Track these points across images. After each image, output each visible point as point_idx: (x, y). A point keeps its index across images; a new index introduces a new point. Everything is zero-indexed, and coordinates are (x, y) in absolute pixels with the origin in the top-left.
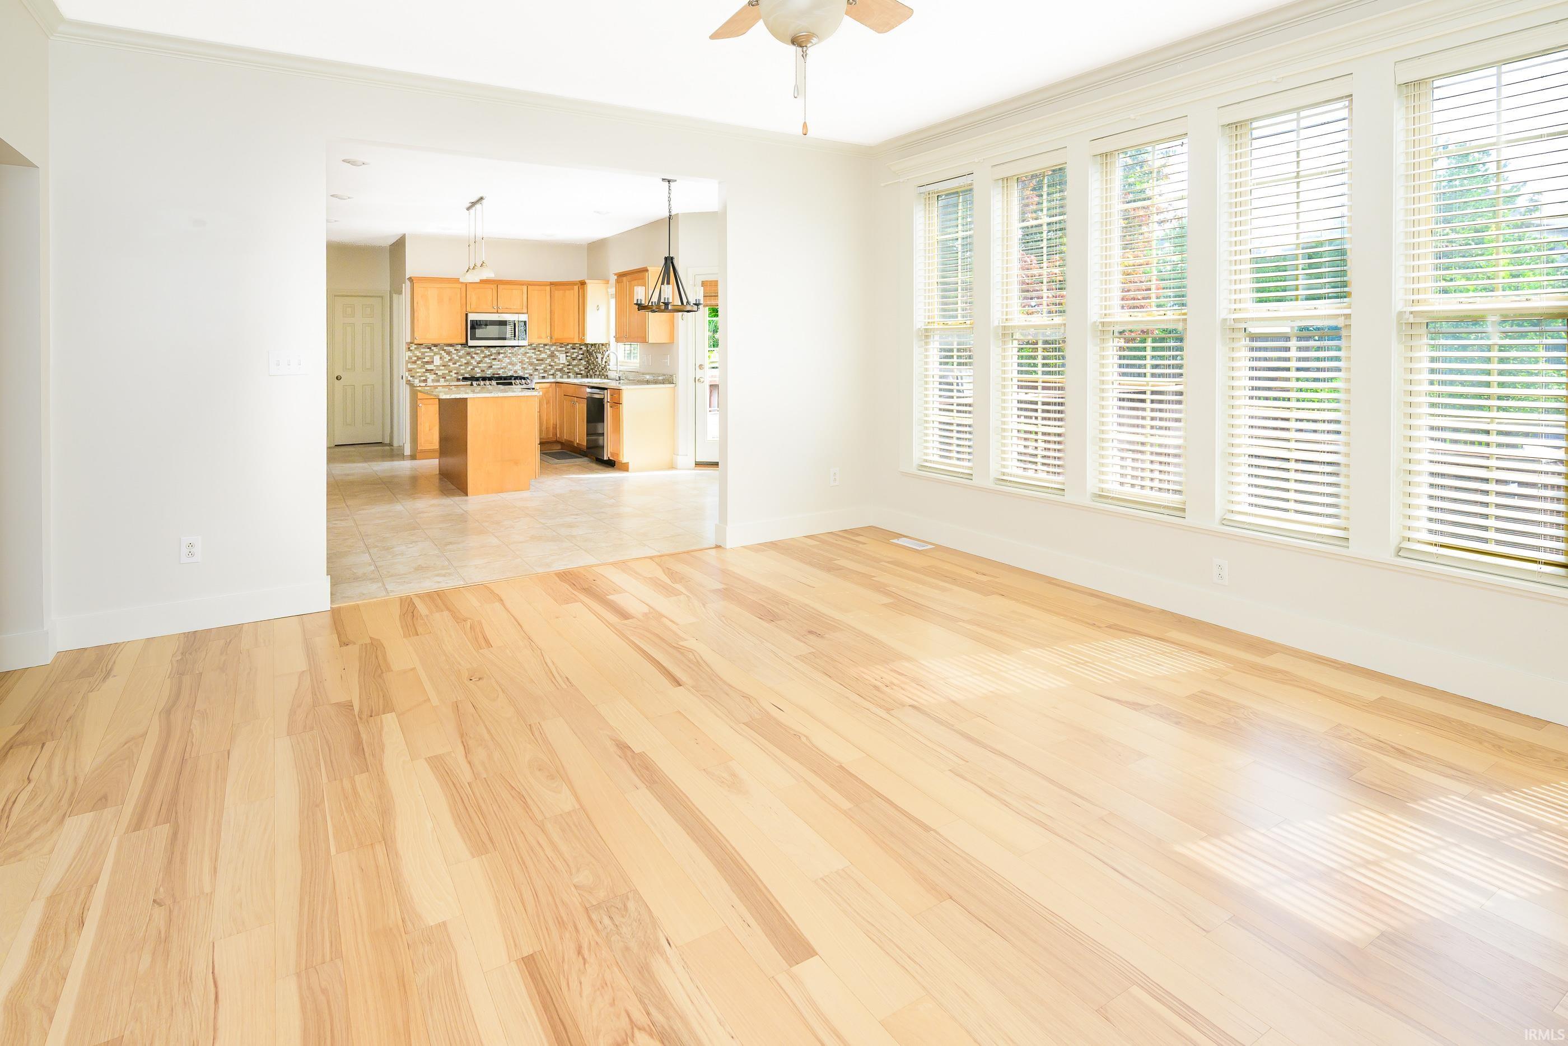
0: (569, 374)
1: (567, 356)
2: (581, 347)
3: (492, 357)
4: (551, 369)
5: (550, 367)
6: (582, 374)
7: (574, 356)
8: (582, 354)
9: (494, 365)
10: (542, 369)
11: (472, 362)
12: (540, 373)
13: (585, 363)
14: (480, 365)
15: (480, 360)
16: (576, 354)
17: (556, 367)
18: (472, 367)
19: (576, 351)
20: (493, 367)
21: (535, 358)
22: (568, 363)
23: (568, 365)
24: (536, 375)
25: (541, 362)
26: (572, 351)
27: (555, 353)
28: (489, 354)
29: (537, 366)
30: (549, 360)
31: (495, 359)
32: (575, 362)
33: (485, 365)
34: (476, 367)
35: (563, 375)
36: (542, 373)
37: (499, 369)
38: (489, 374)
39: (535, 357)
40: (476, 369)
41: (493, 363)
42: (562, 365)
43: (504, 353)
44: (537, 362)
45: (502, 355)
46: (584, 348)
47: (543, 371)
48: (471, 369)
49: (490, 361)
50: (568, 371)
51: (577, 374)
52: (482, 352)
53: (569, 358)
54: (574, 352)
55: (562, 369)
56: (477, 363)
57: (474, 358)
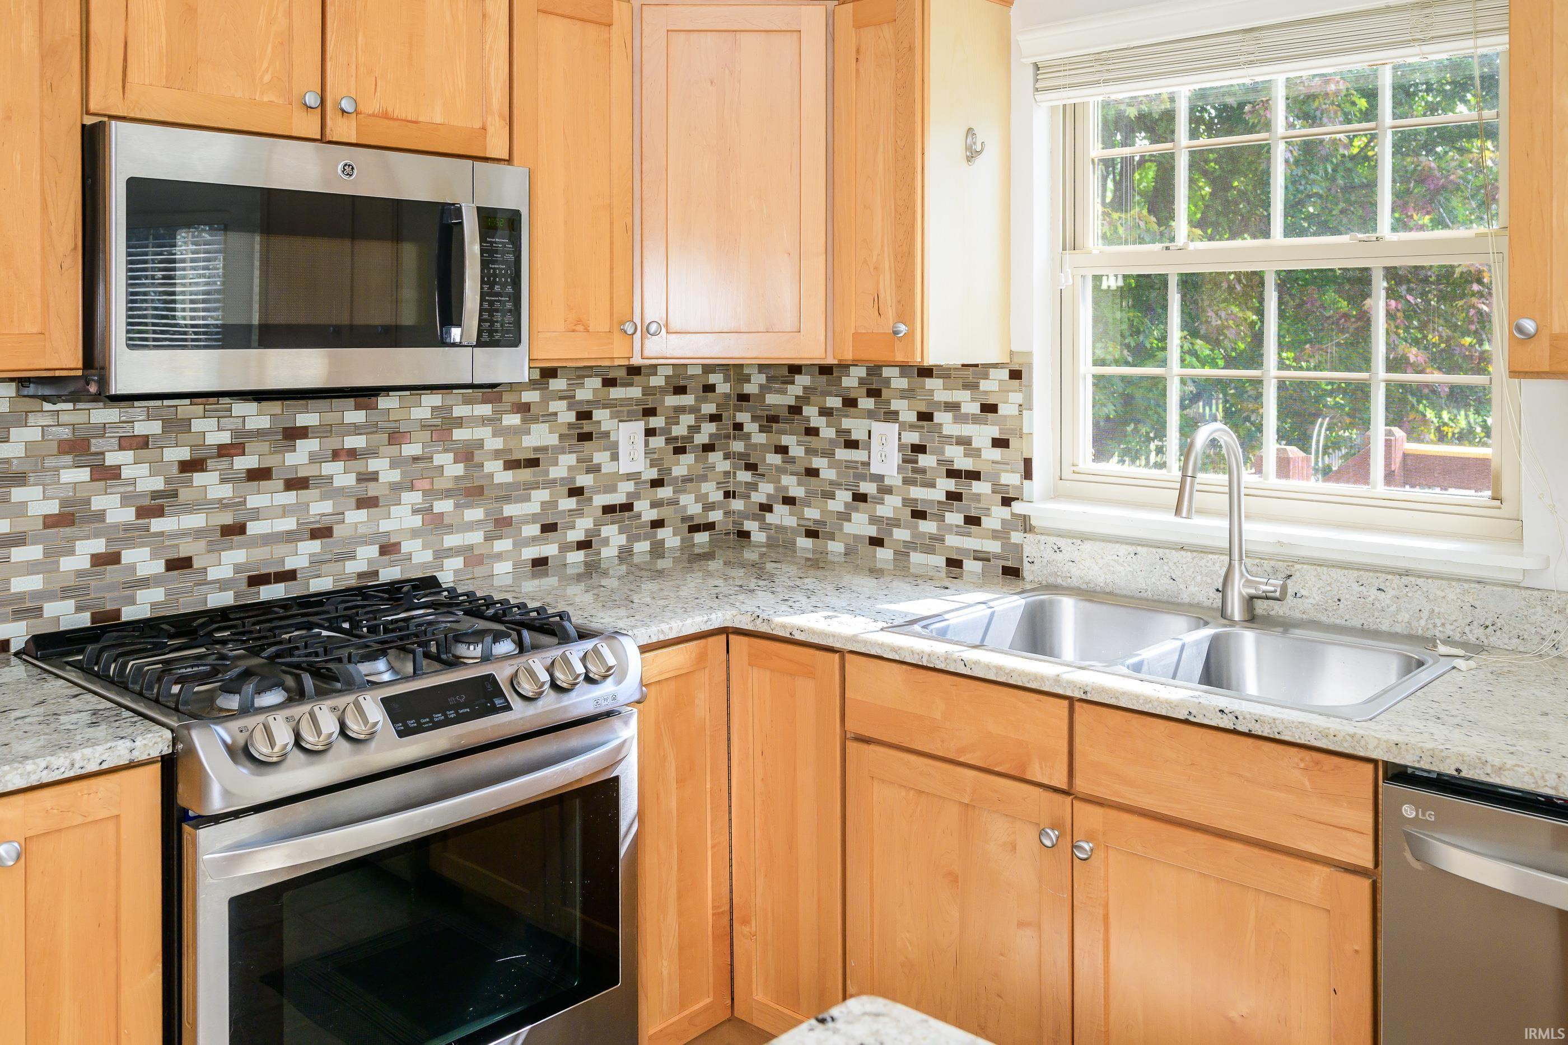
0: (661, 533)
1: (650, 432)
2: (714, 378)
3: (243, 463)
4: (578, 512)
5: (571, 503)
6: (710, 527)
7: (679, 430)
8: (714, 418)
9: (256, 514)
10: (534, 518)
11: (97, 503)
12: (521, 543)
13: (726, 466)
14: (157, 525)
15: (158, 484)
16: (687, 420)
17: (601, 500)
18: (99, 545)
19: (687, 400)
20: (254, 528)
21: (497, 454)
22: (653, 474)
23: (657, 483)
24: (499, 557)
25: (526, 474)
26: (672, 401)
27: (598, 415)
28: (225, 438)
29: (507, 499)
30: (568, 460)
31: (259, 475)
32: (682, 466)
33: (196, 521)
34: (131, 543)
35: (633, 538)
36: (534, 540)
37: (290, 537)
38: (223, 585)
39: (498, 443)
40: (128, 556)
41: (254, 501)
42: (629, 486)
43: (325, 431)
44: (506, 477)
45: (306, 447)
46: (723, 388)
47: (534, 530)
48: (99, 560)
49: (226, 491)
50: (653, 515)
51: (694, 529)
52: (175, 427)
53: (658, 442)
54: (680, 410)
55: (628, 507)
56: (143, 512)
57: (114, 473)
